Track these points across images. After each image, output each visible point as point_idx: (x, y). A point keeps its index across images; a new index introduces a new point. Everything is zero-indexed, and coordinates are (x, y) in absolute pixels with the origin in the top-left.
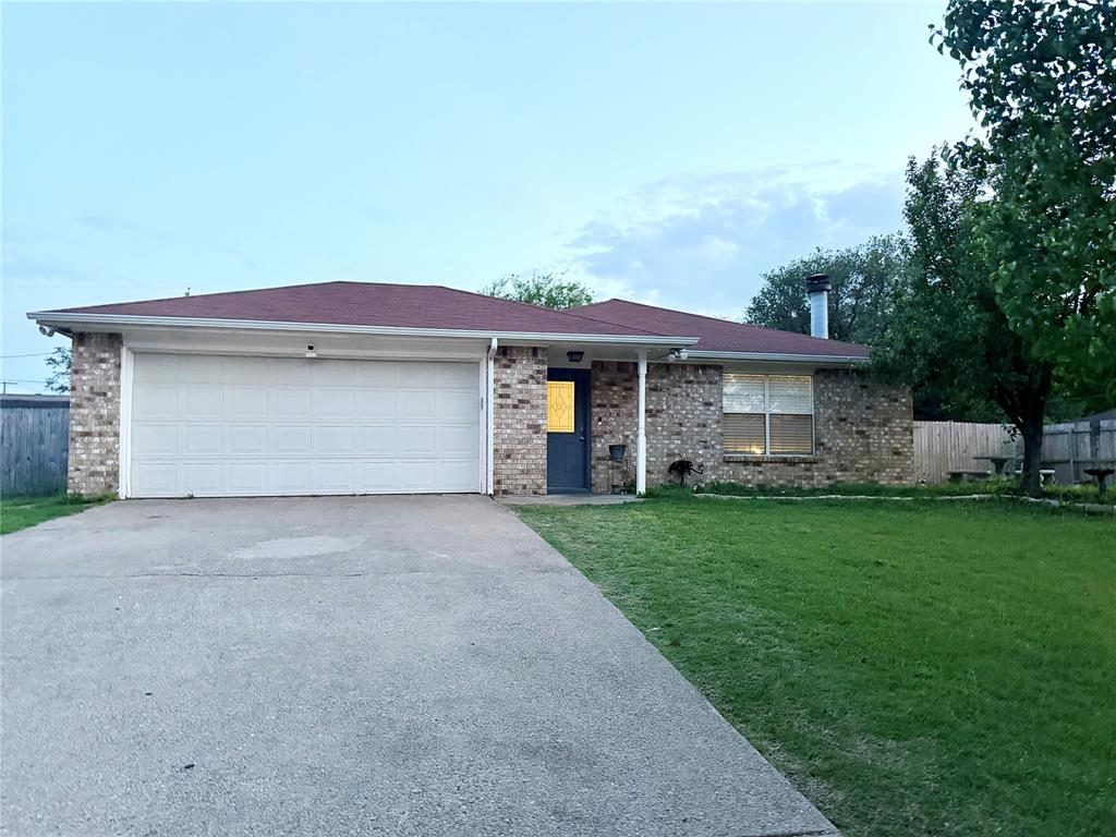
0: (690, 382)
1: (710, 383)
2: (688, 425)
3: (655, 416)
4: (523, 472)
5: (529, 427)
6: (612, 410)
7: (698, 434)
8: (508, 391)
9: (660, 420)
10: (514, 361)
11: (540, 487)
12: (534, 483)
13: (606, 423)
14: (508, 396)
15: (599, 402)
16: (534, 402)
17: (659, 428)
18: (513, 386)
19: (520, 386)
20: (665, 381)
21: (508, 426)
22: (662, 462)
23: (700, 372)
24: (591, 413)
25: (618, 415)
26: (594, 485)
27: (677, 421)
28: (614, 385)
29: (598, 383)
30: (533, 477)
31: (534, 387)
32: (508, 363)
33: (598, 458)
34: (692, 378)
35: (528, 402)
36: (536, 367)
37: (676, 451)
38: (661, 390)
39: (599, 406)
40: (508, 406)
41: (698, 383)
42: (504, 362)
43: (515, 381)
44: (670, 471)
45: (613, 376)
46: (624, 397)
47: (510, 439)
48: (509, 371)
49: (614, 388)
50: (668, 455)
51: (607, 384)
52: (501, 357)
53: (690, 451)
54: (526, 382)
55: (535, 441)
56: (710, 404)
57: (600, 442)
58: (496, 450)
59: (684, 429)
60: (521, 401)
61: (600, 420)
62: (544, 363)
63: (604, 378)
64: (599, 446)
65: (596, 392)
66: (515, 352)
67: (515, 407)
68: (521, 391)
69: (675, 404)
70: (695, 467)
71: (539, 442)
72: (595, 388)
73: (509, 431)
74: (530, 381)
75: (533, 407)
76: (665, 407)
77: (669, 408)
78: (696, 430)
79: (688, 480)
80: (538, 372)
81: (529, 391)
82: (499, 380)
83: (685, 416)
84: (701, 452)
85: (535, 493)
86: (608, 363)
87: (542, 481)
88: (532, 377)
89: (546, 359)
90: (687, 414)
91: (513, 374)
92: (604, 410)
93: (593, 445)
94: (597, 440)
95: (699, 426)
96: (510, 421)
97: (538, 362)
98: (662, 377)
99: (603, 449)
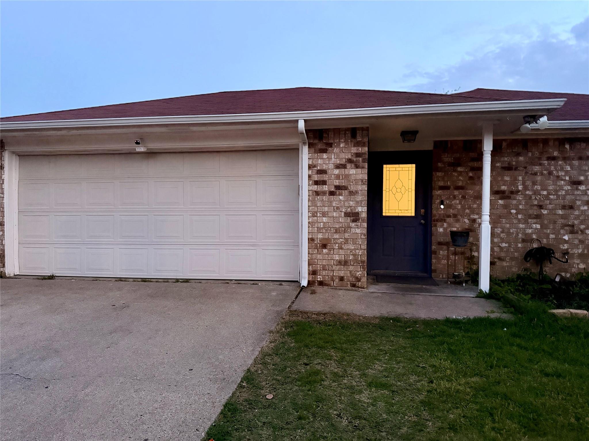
0: (554, 158)
1: (580, 158)
2: (550, 207)
3: (509, 198)
4: (340, 263)
5: (347, 215)
6: (456, 193)
7: (562, 217)
8: (325, 177)
9: (514, 202)
10: (330, 145)
11: (358, 280)
12: (352, 276)
13: (448, 207)
14: (324, 183)
15: (441, 184)
16: (352, 188)
17: (513, 211)
18: (329, 172)
19: (337, 172)
20: (521, 158)
21: (324, 214)
22: (517, 249)
23: (567, 146)
24: (432, 197)
25: (464, 197)
26: (435, 271)
27: (536, 203)
28: (459, 165)
29: (440, 165)
30: (351, 268)
31: (353, 171)
32: (324, 147)
33: (440, 244)
34: (556, 154)
35: (345, 188)
36: (354, 150)
37: (534, 237)
38: (516, 169)
39: (442, 188)
40: (324, 193)
41: (565, 159)
42: (320, 146)
43: (331, 166)
44: (525, 258)
45: (458, 155)
46: (471, 178)
47: (326, 228)
48: (325, 156)
49: (459, 169)
50: (524, 241)
51: (450, 164)
52: (316, 141)
53: (552, 236)
54: (344, 166)
55: (353, 230)
56: (580, 183)
57: (442, 226)
58: (311, 240)
59: (545, 212)
60: (338, 187)
61: (442, 203)
62: (363, 145)
63: (447, 158)
64: (441, 230)
65: (439, 174)
66: (331, 134)
67: (332, 193)
68: (338, 177)
69: (534, 183)
70: (557, 255)
71: (358, 231)
72: (438, 170)
73: (325, 219)
74: (349, 166)
75: (352, 193)
76: (520, 188)
77: (526, 188)
78: (560, 212)
79: (548, 269)
80: (358, 155)
81: (347, 176)
82: (315, 166)
83: (547, 197)
84: (566, 238)
85: (354, 285)
86: (452, 142)
87: (361, 272)
88: (350, 161)
89: (366, 140)
90: (549, 194)
91: (329, 159)
92: (447, 192)
93: (433, 229)
94: (439, 224)
95: (564, 207)
96: (326, 209)
97: (358, 144)
98: (518, 154)
99: (444, 234)
